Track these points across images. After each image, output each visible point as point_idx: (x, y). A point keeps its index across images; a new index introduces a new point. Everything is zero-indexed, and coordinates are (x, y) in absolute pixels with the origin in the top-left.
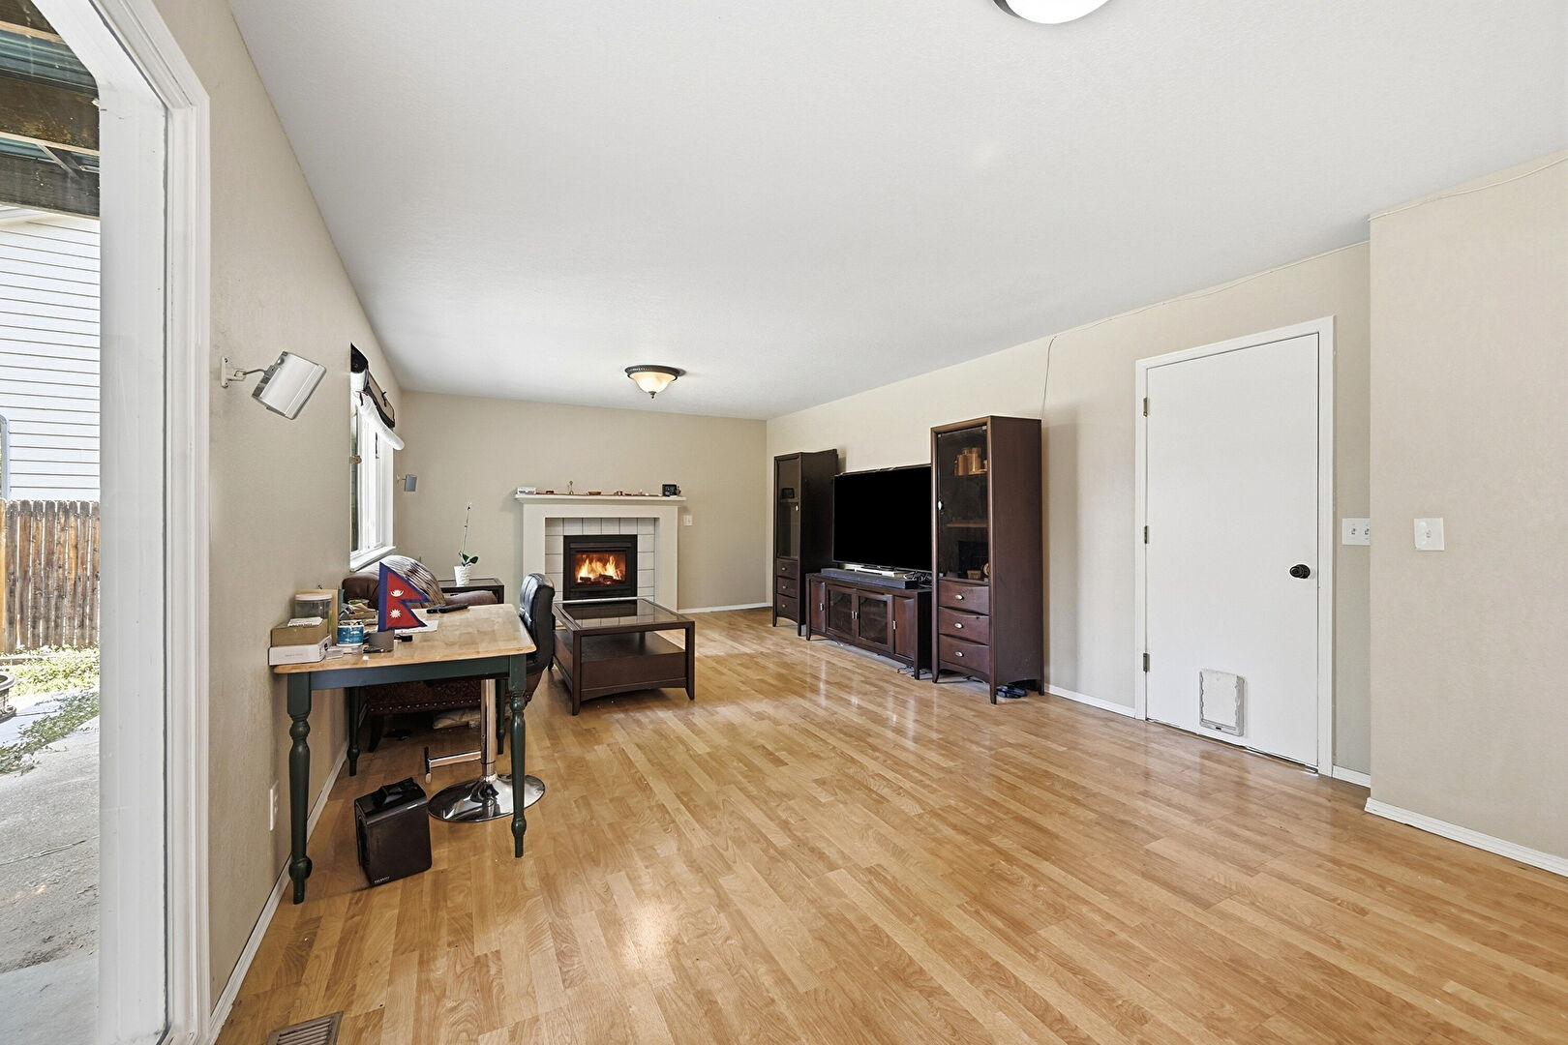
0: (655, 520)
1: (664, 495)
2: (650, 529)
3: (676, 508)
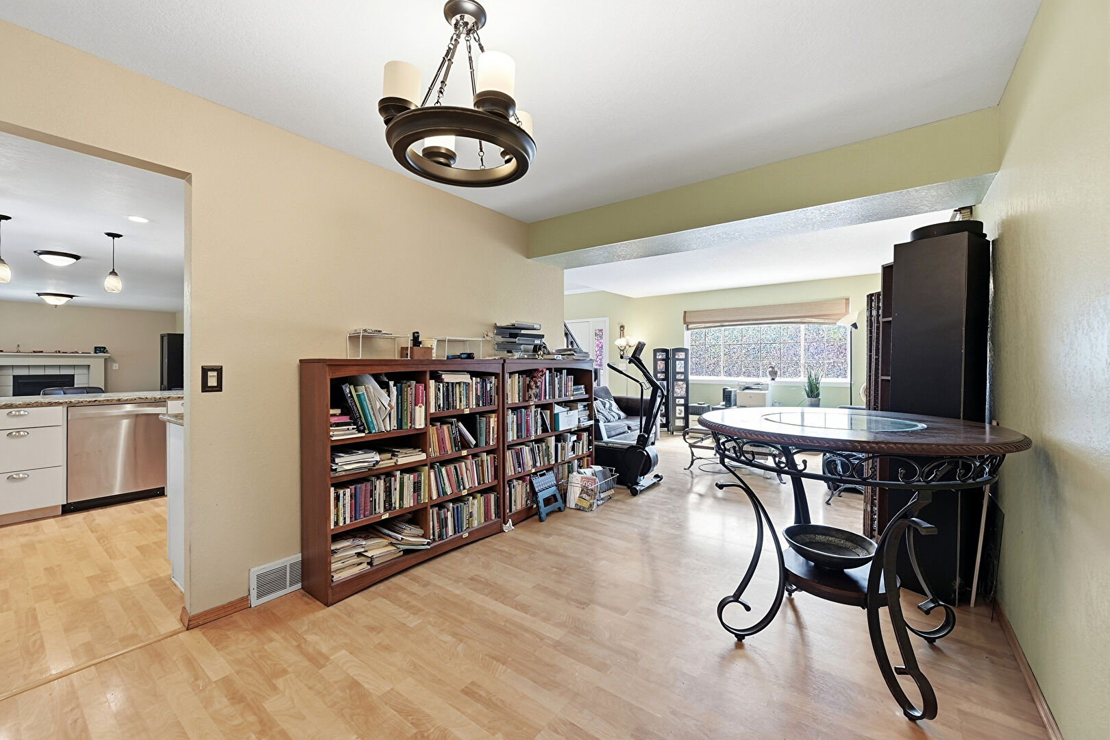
0: (89, 366)
1: (95, 353)
2: (85, 371)
3: (103, 360)
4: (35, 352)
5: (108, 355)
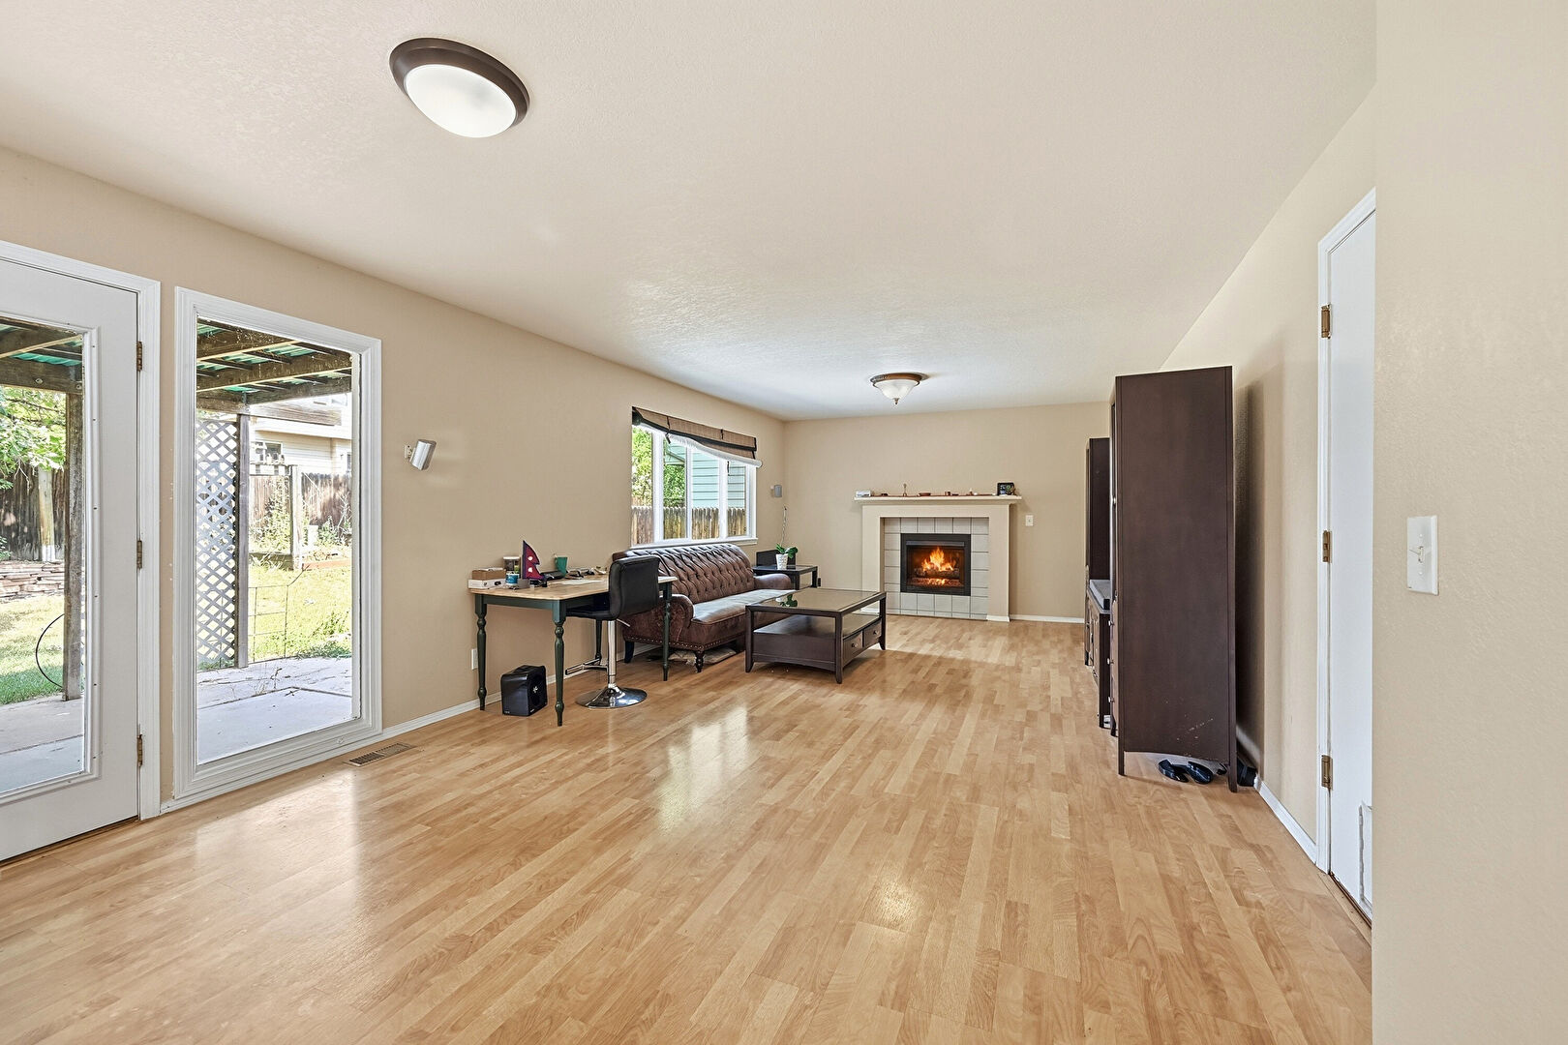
0: (987, 519)
1: (997, 494)
2: (983, 529)
3: (1006, 507)
4: (921, 495)
5: (1020, 498)
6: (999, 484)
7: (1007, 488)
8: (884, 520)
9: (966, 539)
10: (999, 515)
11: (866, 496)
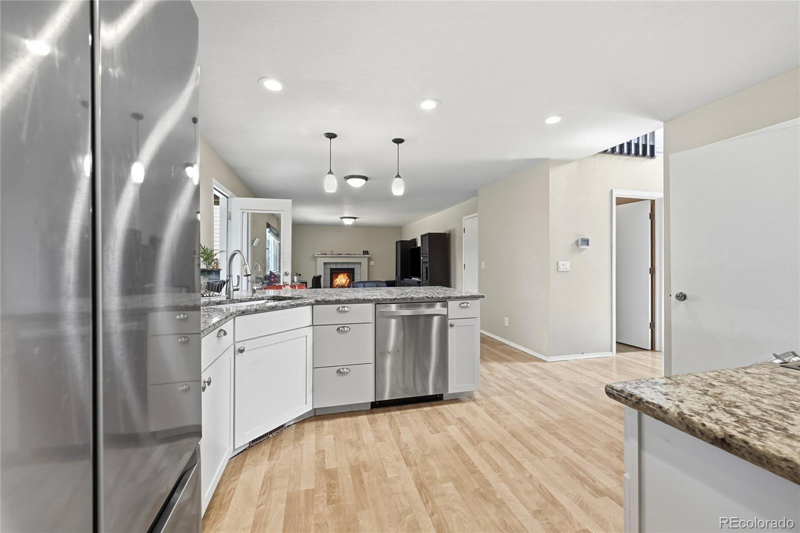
0: (361, 263)
1: (364, 254)
2: (359, 266)
3: (367, 259)
4: (338, 254)
5: (370, 256)
6: (364, 252)
7: (366, 253)
8: (325, 264)
9: (353, 269)
10: (364, 261)
11: (319, 254)
